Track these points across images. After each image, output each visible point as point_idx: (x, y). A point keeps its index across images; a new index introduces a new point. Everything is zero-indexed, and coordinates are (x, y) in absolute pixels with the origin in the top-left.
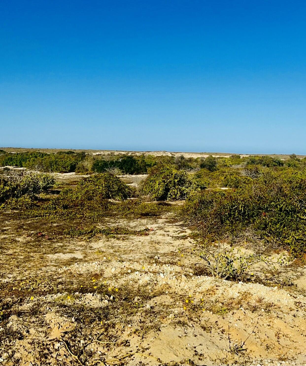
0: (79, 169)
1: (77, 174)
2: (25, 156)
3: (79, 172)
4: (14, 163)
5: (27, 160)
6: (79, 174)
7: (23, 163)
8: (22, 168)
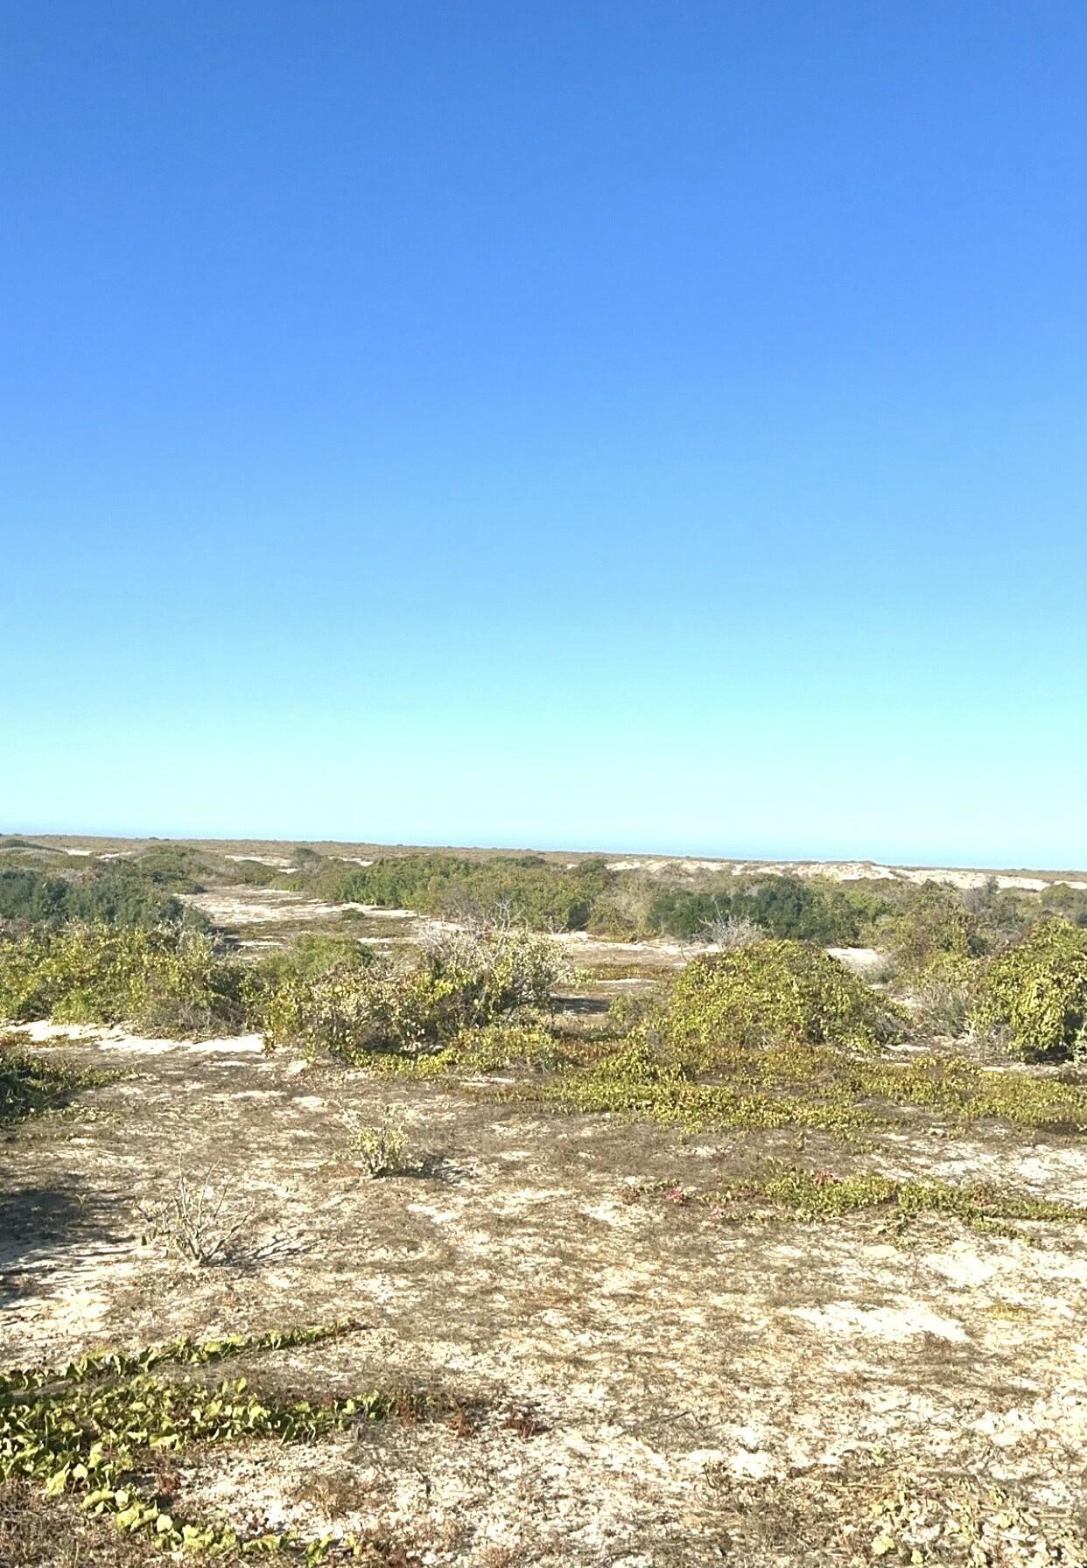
0: (601, 920)
1: (596, 940)
2: (408, 870)
3: (601, 932)
4: (374, 893)
5: (419, 884)
6: (603, 937)
7: (404, 893)
8: (401, 913)
